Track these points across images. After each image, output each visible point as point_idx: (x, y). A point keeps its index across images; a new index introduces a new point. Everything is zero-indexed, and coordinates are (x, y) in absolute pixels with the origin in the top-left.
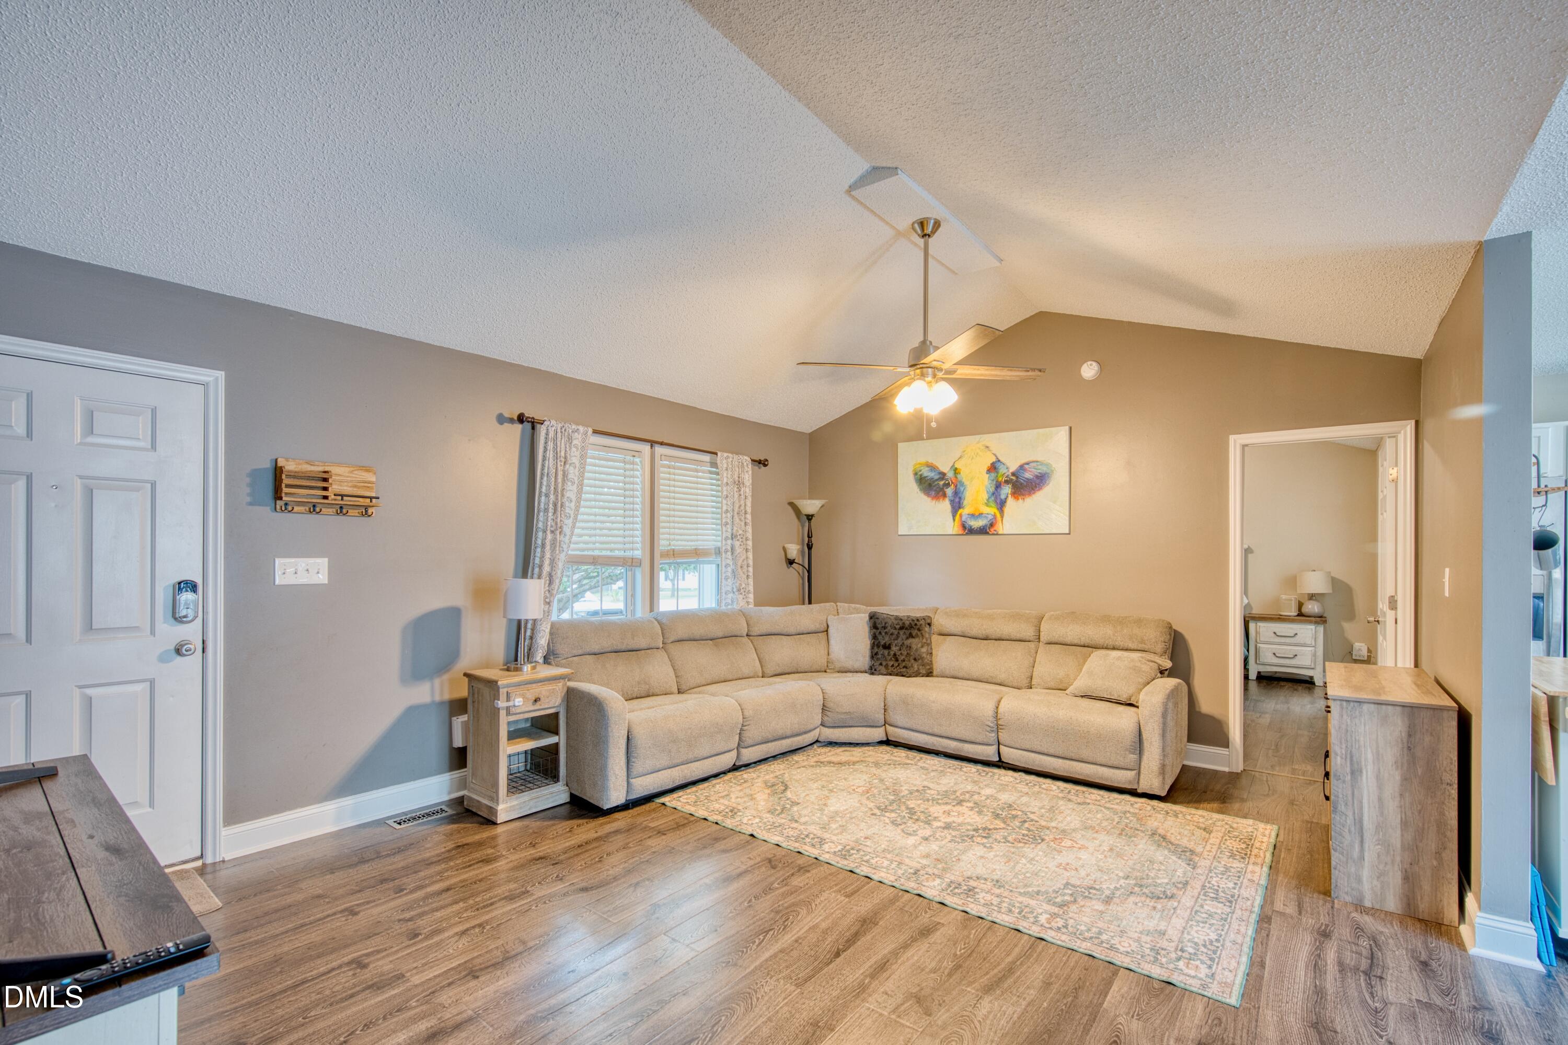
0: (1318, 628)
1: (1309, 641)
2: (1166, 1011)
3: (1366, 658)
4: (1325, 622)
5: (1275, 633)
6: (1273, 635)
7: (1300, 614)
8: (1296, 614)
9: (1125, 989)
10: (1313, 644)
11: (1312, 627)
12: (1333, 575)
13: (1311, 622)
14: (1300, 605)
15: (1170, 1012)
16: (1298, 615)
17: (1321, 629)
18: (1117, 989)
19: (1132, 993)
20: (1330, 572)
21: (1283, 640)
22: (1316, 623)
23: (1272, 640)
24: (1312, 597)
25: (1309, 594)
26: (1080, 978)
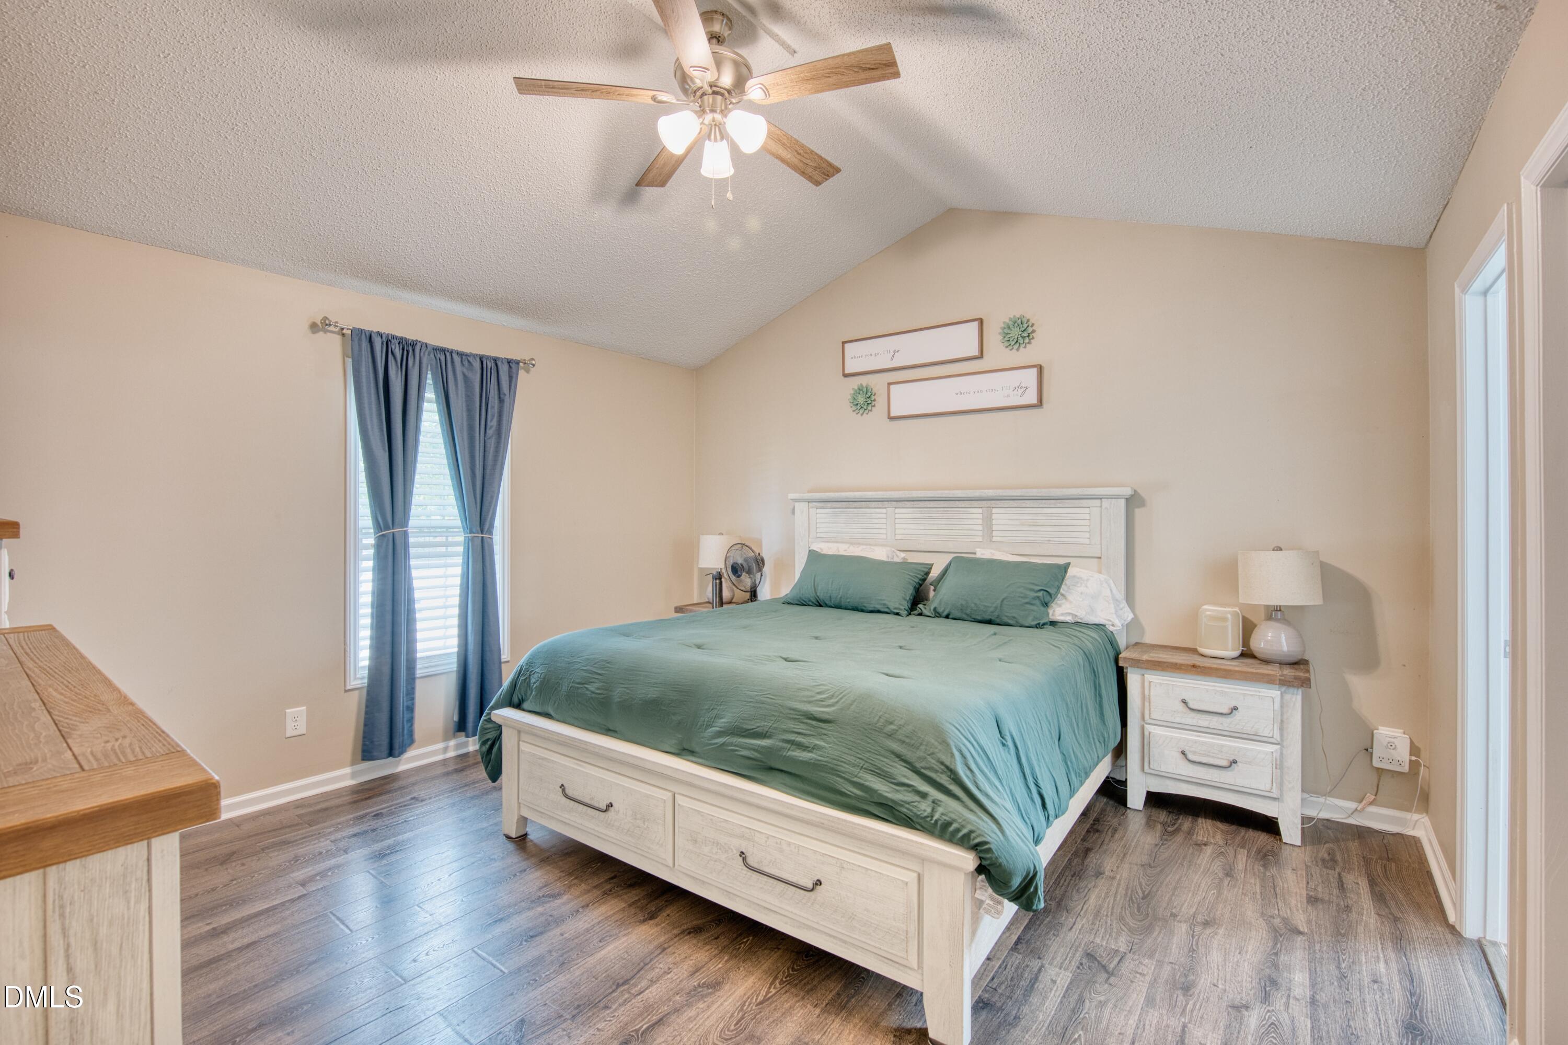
0: (1287, 697)
1: (1267, 729)
3: (1406, 769)
4: (1305, 683)
5: (1184, 702)
6: (1181, 707)
7: (1247, 654)
8: (1236, 653)
10: (1277, 736)
11: (1274, 693)
12: (1323, 559)
13: (1269, 680)
14: (1248, 628)
16: (1243, 655)
17: (1296, 698)
20: (1317, 552)
21: (1204, 721)
22: (1284, 683)
23: (1178, 720)
24: (1275, 613)
25: (1267, 607)
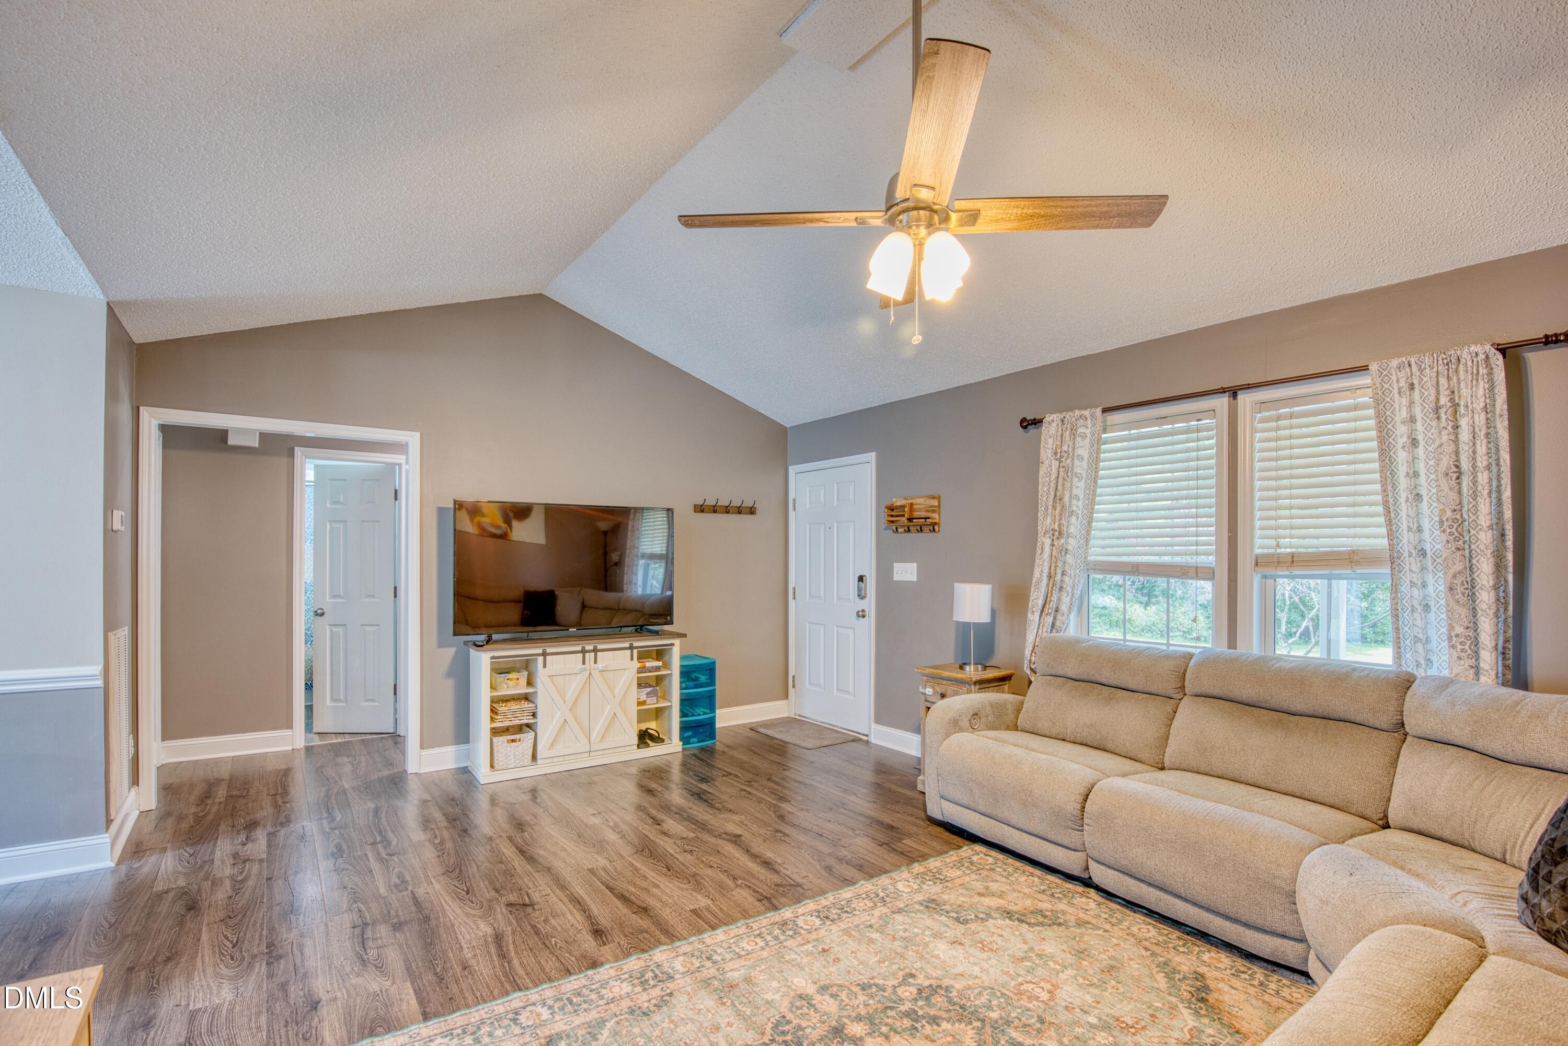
2: (357, 1013)
9: (404, 1007)
15: (353, 1015)
18: (411, 1002)
19: (396, 1009)
26: (448, 988)
